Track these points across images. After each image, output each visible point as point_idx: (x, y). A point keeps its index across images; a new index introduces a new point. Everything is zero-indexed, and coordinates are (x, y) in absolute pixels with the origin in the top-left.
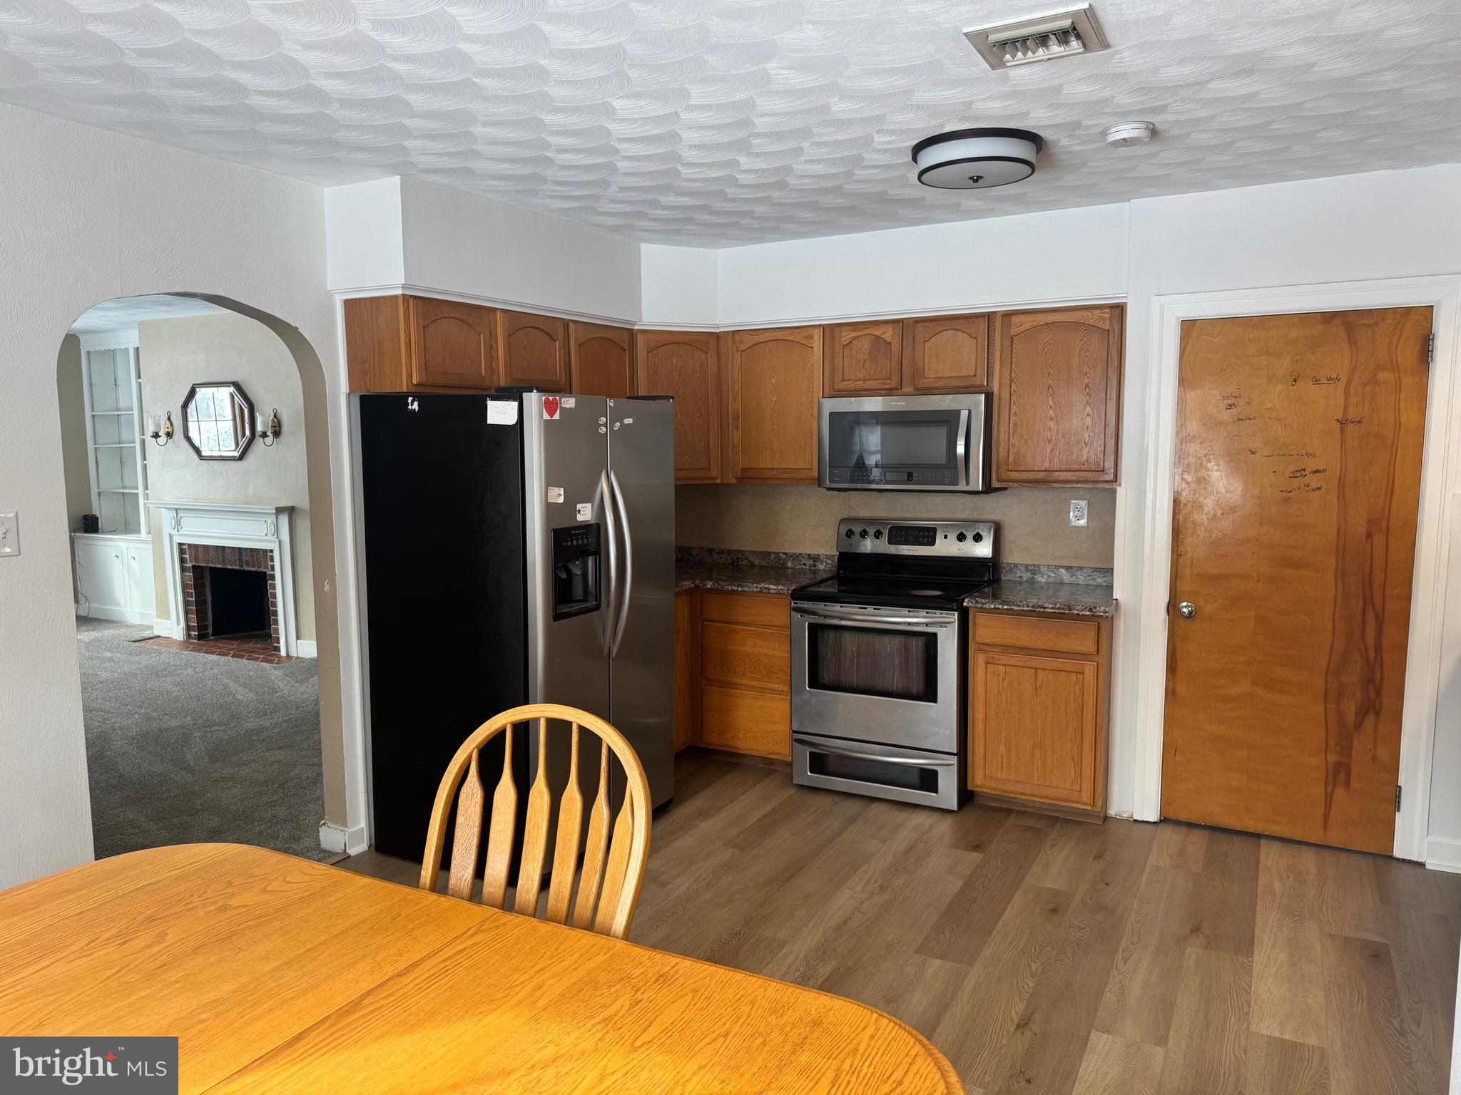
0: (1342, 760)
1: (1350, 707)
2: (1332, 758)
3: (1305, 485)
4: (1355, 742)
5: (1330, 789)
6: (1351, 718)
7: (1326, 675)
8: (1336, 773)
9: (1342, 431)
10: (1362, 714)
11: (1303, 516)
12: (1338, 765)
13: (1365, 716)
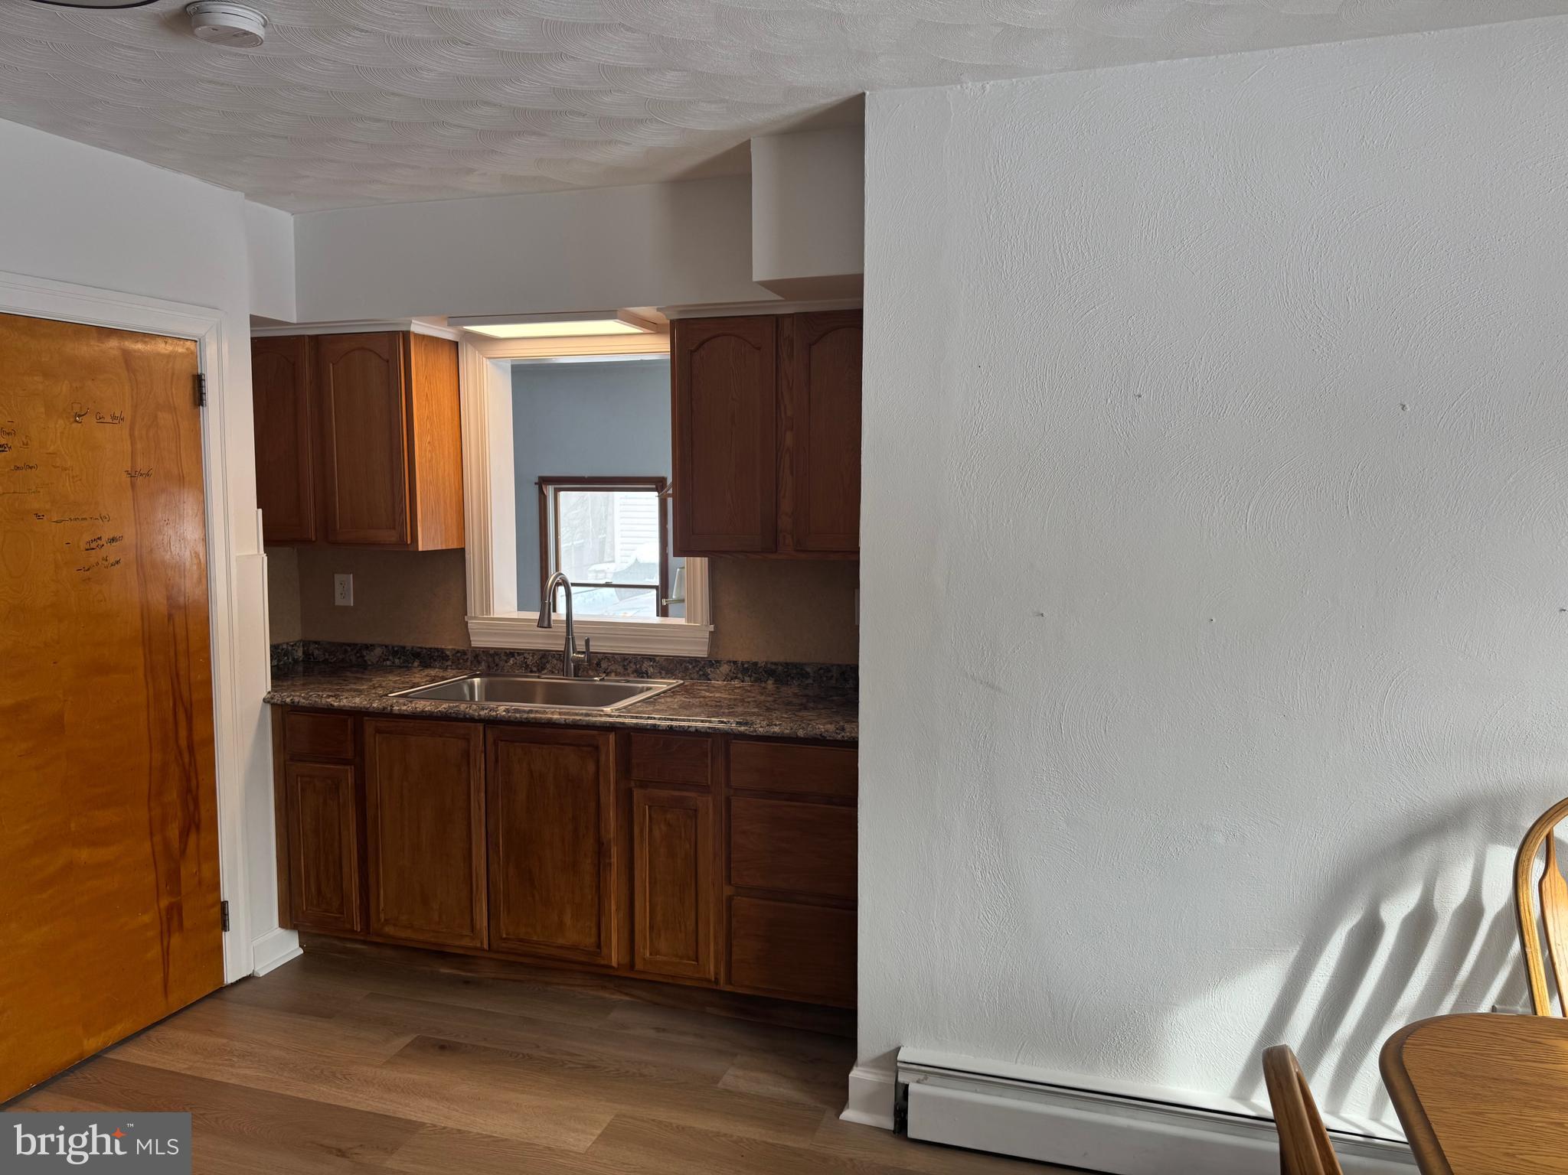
0: (173, 900)
1: (173, 831)
2: (164, 902)
3: (103, 560)
4: (182, 869)
5: (165, 943)
6: (176, 844)
7: (149, 801)
8: (169, 920)
9: (133, 485)
10: (184, 834)
11: (105, 601)
12: (170, 908)
13: (188, 835)
